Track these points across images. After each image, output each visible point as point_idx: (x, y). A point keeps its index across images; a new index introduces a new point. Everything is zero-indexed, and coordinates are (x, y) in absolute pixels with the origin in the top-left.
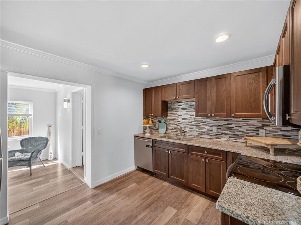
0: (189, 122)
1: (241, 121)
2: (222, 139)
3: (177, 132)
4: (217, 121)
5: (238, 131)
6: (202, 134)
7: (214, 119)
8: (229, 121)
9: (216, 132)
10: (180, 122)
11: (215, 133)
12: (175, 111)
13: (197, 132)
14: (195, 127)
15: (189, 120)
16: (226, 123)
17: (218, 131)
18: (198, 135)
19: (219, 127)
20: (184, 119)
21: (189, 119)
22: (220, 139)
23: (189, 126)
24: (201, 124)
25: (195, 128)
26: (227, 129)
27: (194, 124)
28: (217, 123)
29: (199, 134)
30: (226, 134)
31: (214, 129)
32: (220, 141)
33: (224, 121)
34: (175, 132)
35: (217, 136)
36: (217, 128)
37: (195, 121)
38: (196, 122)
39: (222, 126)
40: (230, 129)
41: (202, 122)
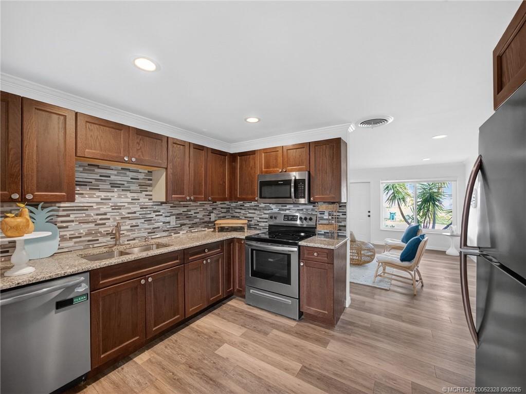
0: (129, 213)
1: (199, 206)
2: (181, 232)
3: (98, 240)
4: (175, 207)
5: (196, 218)
6: (154, 232)
7: (172, 205)
8: (188, 206)
9: (174, 224)
10: (105, 214)
11: (173, 226)
12: (90, 189)
13: (146, 231)
14: (143, 221)
15: (130, 208)
16: (185, 209)
17: (177, 222)
18: (149, 235)
19: (178, 217)
20: (116, 208)
21: (130, 206)
22: (179, 233)
23: (128, 222)
24: (153, 215)
25: (143, 223)
26: (187, 217)
27: (141, 217)
28: (175, 211)
29: (149, 233)
30: (184, 225)
31: (173, 220)
32: (179, 237)
33: (184, 207)
34: (89, 241)
35: (176, 230)
36: (176, 218)
37: (142, 210)
38: (144, 212)
39: (182, 214)
40: (189, 217)
41: (154, 212)
